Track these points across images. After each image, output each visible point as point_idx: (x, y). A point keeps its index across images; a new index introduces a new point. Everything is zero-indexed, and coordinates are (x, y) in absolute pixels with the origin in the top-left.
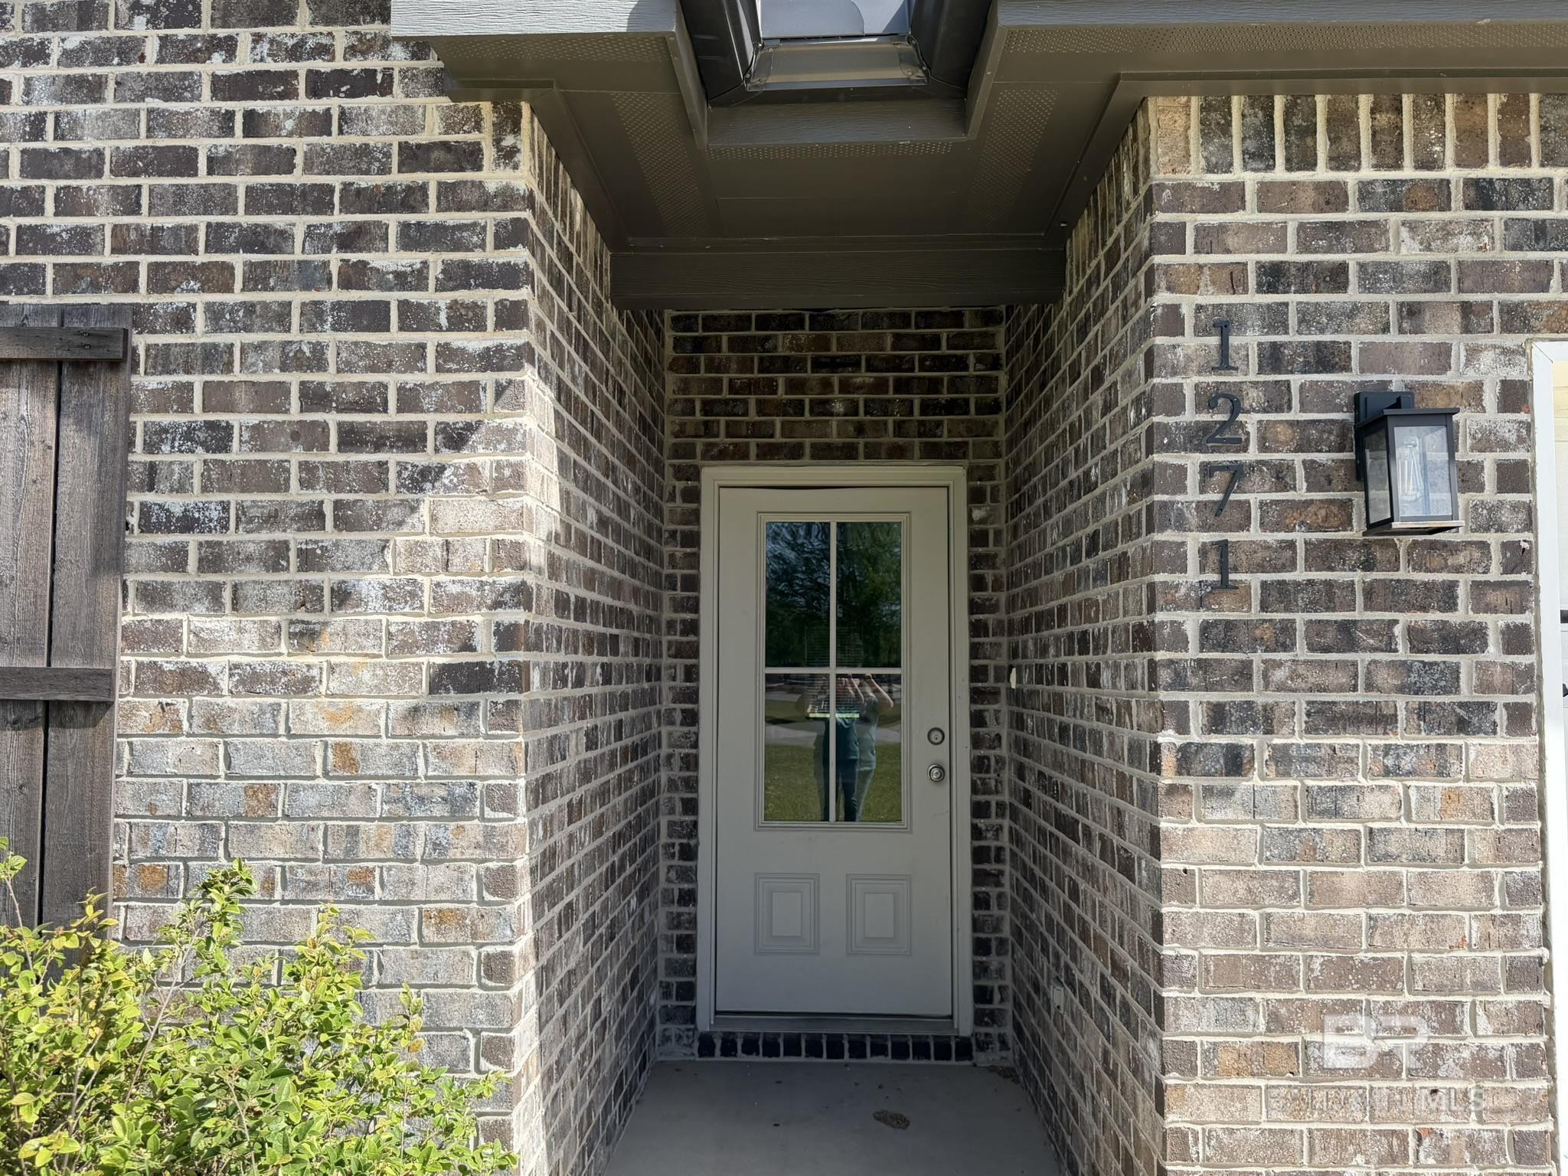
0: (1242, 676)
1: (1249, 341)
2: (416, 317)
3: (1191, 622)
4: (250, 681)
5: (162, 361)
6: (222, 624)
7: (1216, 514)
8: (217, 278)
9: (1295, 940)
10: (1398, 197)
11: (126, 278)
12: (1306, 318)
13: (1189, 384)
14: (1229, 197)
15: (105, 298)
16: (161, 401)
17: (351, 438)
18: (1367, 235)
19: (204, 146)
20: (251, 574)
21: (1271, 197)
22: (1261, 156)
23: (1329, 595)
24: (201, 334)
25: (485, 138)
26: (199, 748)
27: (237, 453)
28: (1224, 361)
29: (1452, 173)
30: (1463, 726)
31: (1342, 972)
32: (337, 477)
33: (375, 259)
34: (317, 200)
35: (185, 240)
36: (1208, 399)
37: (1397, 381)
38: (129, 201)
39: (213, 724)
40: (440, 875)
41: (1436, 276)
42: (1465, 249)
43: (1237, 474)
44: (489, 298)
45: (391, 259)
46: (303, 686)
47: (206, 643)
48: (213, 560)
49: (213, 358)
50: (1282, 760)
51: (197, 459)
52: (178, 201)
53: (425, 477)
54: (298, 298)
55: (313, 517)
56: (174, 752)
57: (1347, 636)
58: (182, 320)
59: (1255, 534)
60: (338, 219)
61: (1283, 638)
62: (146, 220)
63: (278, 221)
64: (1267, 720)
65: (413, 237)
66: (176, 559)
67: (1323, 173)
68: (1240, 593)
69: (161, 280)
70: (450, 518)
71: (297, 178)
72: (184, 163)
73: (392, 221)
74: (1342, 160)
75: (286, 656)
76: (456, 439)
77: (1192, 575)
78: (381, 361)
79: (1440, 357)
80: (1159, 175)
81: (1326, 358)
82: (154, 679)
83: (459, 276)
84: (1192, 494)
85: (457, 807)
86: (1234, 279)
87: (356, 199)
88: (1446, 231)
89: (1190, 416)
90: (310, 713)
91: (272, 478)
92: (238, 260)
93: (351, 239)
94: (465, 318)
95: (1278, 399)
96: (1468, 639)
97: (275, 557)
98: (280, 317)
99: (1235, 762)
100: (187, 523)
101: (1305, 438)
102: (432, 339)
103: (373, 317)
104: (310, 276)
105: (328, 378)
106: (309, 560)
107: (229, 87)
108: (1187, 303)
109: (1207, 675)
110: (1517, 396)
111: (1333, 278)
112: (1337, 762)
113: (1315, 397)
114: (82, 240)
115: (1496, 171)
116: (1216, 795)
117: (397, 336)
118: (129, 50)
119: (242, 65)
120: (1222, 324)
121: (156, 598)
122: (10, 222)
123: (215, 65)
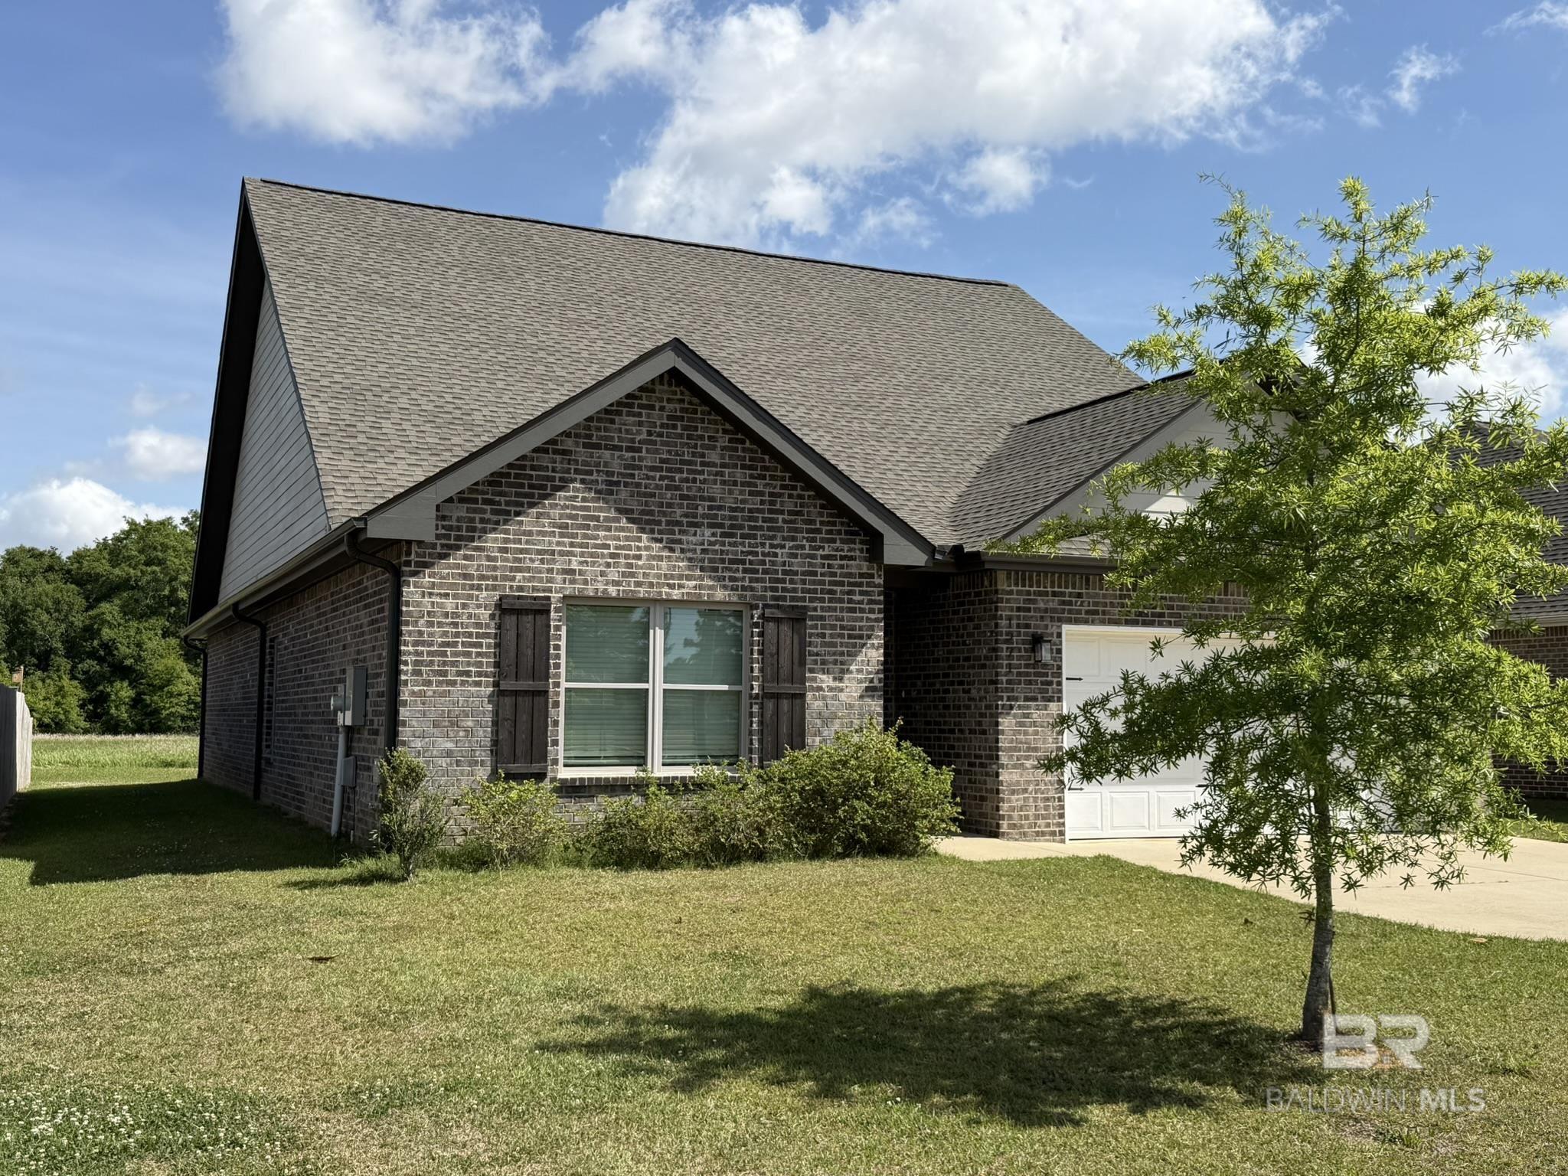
0: (1012, 690)
1: (1014, 622)
2: (862, 611)
3: (1004, 679)
4: (831, 689)
5: (812, 618)
6: (824, 677)
7: (1008, 657)
8: (822, 600)
9: (1021, 743)
10: (1040, 594)
11: (803, 599)
12: (1025, 618)
13: (1004, 630)
14: (1011, 592)
15: (800, 604)
16: (812, 627)
17: (850, 637)
18: (1034, 601)
19: (819, 570)
20: (831, 666)
21: (1019, 593)
22: (1017, 584)
23: (1027, 674)
24: (819, 613)
25: (875, 572)
26: (822, 703)
27: (827, 640)
28: (1010, 626)
29: (1049, 590)
30: (1049, 701)
31: (1029, 749)
32: (847, 645)
33: (854, 598)
34: (842, 584)
35: (815, 591)
36: (1007, 634)
37: (1039, 631)
38: (804, 582)
39: (824, 698)
41: (1046, 610)
42: (1051, 605)
43: (1012, 650)
44: (874, 607)
45: (857, 598)
46: (841, 690)
47: (822, 681)
48: (823, 662)
49: (822, 618)
50: (1020, 707)
51: (819, 640)
52: (814, 583)
53: (864, 645)
54: (838, 605)
55: (842, 654)
56: (817, 704)
57: (1030, 682)
58: (815, 609)
59: (1015, 662)
60: (846, 588)
61: (1019, 683)
62: (808, 586)
63: (835, 588)
64: (1016, 699)
65: (861, 593)
66: (816, 663)
68: (1013, 673)
69: (811, 600)
70: (869, 655)
71: (838, 579)
72: (815, 574)
73: (857, 589)
74: (1031, 586)
75: (837, 684)
76: (868, 637)
77: (1004, 670)
78: (856, 620)
79: (1046, 627)
80: (999, 587)
81: (1027, 626)
82: (813, 689)
83: (870, 602)
84: (1004, 654)
86: (1012, 609)
87: (850, 584)
88: (1048, 601)
89: (1004, 637)
90: (843, 696)
91: (834, 645)
92: (827, 596)
93: (849, 593)
94: (871, 611)
95: (1019, 634)
96: (1050, 683)
97: (835, 662)
98: (835, 609)
99: (1011, 707)
100: (817, 654)
101: (1024, 642)
102: (865, 615)
103: (853, 610)
104: (841, 601)
105: (845, 623)
106: (842, 663)
107: (824, 557)
108: (1004, 614)
109: (1007, 690)
110: (1059, 635)
111: (1029, 610)
112: (1028, 707)
113: (1026, 634)
114: (795, 590)
115: (1056, 589)
116: (1008, 714)
117: (858, 615)
118: (803, 547)
119: (826, 552)
120: (1010, 618)
121: (812, 671)
122: (780, 585)
123: (821, 552)
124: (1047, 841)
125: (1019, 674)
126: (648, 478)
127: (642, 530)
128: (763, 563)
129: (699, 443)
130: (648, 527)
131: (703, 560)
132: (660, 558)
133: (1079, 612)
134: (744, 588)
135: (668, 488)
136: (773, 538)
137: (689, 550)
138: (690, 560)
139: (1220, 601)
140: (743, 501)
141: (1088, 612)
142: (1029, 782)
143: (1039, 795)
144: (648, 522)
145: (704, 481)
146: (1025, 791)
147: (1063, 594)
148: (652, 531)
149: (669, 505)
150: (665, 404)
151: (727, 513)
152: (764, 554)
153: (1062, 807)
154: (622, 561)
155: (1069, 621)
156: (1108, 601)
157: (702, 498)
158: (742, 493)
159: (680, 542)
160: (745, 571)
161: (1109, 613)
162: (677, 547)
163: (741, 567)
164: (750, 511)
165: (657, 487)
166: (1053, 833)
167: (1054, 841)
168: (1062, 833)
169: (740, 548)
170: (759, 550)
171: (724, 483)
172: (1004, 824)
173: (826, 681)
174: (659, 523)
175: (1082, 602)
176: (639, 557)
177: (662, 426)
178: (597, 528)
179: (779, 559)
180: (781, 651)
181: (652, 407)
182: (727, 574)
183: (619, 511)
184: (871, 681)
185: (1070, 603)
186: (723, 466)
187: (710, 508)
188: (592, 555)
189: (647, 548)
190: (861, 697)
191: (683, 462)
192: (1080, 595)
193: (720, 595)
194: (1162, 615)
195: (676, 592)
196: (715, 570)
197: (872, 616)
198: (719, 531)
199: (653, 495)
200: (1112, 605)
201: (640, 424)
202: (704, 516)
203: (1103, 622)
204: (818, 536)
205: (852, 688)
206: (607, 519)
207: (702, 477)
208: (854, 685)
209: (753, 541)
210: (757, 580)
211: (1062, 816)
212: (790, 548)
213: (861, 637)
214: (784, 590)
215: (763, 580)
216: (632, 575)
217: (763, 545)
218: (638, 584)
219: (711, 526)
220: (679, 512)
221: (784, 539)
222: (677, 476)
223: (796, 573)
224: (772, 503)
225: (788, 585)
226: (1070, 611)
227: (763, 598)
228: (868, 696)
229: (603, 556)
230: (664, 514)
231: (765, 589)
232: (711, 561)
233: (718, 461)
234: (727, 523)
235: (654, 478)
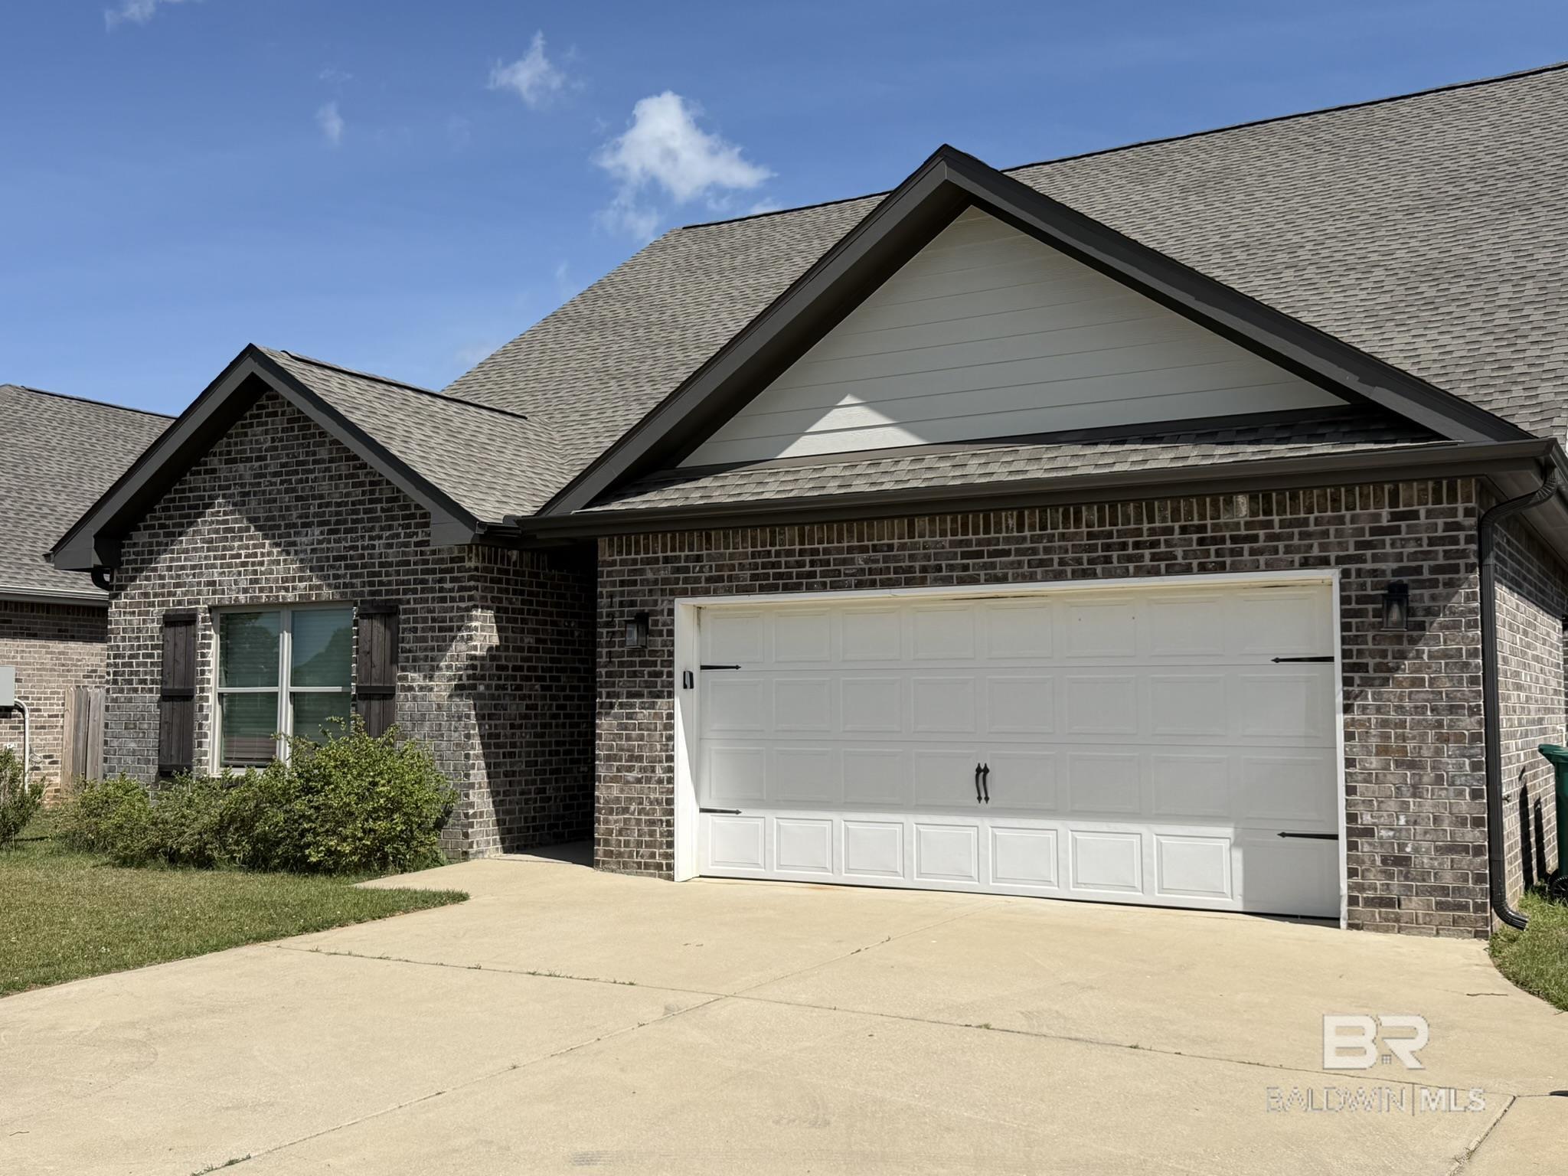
0: (613, 685)
1: (617, 599)
2: (453, 599)
3: (603, 671)
4: (421, 688)
5: (405, 612)
6: (415, 675)
7: (610, 644)
8: (415, 591)
9: (622, 750)
10: (648, 561)
11: (397, 592)
12: (629, 593)
13: (604, 611)
14: (613, 563)
15: (394, 597)
16: (407, 621)
17: (441, 629)
18: (642, 572)
19: (412, 559)
20: (421, 663)
21: (623, 562)
22: (620, 553)
23: (632, 664)
24: (412, 605)
25: (466, 554)
26: (412, 704)
27: (419, 634)
28: (611, 605)
29: (660, 555)
30: (659, 697)
31: (631, 758)
32: (437, 639)
33: (445, 586)
34: (433, 571)
35: (408, 582)
36: (608, 615)
37: (647, 609)
38: (398, 573)
39: (414, 698)
40: (457, 734)
41: (656, 582)
42: (662, 574)
43: (614, 633)
44: (466, 594)
45: (448, 585)
47: (413, 680)
48: (415, 660)
49: (414, 611)
50: (621, 706)
51: (411, 635)
52: (407, 573)
53: (454, 638)
54: (430, 595)
55: (432, 649)
56: (408, 704)
57: (634, 674)
58: (408, 602)
59: (616, 648)
60: (438, 576)
61: (622, 675)
62: (402, 578)
64: (618, 696)
65: (453, 580)
66: (407, 659)
67: (633, 556)
68: (613, 663)
69: (405, 592)
71: (430, 566)
72: (408, 563)
73: (448, 576)
74: (637, 552)
75: (428, 683)
76: (459, 629)
77: (604, 659)
78: (445, 610)
79: (655, 603)
80: (599, 558)
81: (633, 604)
82: (403, 688)
83: (461, 589)
84: (605, 639)
85: (460, 718)
86: (613, 584)
87: (442, 571)
88: (659, 570)
89: (605, 619)
90: (432, 696)
91: (425, 640)
92: (419, 587)
93: (441, 580)
94: (462, 599)
95: (622, 614)
96: (659, 674)
97: (426, 659)
98: (426, 600)
99: (611, 706)
100: (410, 651)
102: (455, 605)
103: (443, 600)
104: (433, 590)
105: (436, 615)
107: (417, 544)
108: (604, 590)
109: (606, 684)
110: (671, 612)
111: (634, 583)
112: (632, 706)
113: (630, 614)
114: (390, 583)
115: (669, 554)
116: (607, 714)
117: (449, 604)
118: (398, 536)
119: (420, 538)
120: (611, 596)
121: (404, 669)
122: (376, 579)
123: (415, 539)
124: (651, 875)
125: (621, 664)
126: (272, 484)
127: (266, 537)
128: (362, 557)
129: (312, 441)
130: (270, 532)
131: (311, 560)
132: (278, 562)
133: (697, 580)
134: (345, 585)
135: (287, 491)
136: (372, 529)
137: (301, 551)
138: (302, 561)
139: (903, 547)
140: (348, 495)
141: (709, 580)
142: (630, 800)
143: (643, 817)
144: (271, 528)
145: (315, 480)
146: (626, 810)
147: (677, 559)
148: (273, 537)
149: (288, 508)
150: (286, 408)
151: (333, 509)
152: (363, 548)
153: (671, 834)
154: (250, 568)
155: (684, 593)
156: (736, 562)
157: (314, 498)
158: (346, 486)
159: (294, 544)
160: (347, 567)
161: (737, 578)
162: (292, 549)
163: (343, 563)
164: (354, 503)
165: (279, 492)
166: (659, 867)
167: (660, 876)
168: (670, 867)
169: (344, 544)
170: (359, 544)
171: (331, 478)
172: (600, 849)
173: (416, 678)
174: (278, 527)
175: (702, 567)
176: (262, 563)
177: (283, 431)
178: (233, 539)
179: (377, 551)
180: (375, 649)
181: (275, 414)
182: (331, 573)
183: (250, 520)
184: (460, 679)
185: (686, 570)
186: (331, 461)
187: (320, 506)
188: (230, 566)
189: (270, 554)
190: (450, 696)
191: (299, 463)
192: (698, 558)
193: (327, 593)
194: (812, 575)
195: (290, 594)
196: (321, 569)
197: (463, 605)
198: (326, 528)
199: (275, 501)
200: (742, 567)
201: (266, 432)
202: (315, 515)
203: (729, 592)
204: (413, 522)
205: (441, 688)
206: (240, 530)
207: (313, 476)
208: (443, 684)
209: (354, 535)
210: (357, 576)
211: (671, 845)
212: (387, 538)
213: (451, 629)
214: (381, 583)
215: (360, 575)
216: (256, 581)
217: (363, 537)
218: (261, 590)
219: (321, 524)
220: (295, 514)
221: (382, 529)
222: (294, 478)
223: (390, 564)
224: (372, 492)
225: (384, 579)
226: (686, 581)
227: (361, 594)
228: (458, 696)
229: (236, 565)
230: (283, 518)
231: (363, 584)
232: (319, 560)
233: (326, 457)
234: (333, 519)
235: (275, 484)
